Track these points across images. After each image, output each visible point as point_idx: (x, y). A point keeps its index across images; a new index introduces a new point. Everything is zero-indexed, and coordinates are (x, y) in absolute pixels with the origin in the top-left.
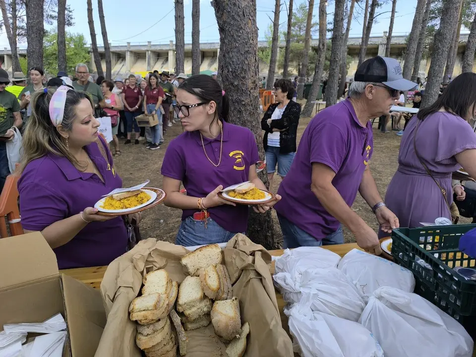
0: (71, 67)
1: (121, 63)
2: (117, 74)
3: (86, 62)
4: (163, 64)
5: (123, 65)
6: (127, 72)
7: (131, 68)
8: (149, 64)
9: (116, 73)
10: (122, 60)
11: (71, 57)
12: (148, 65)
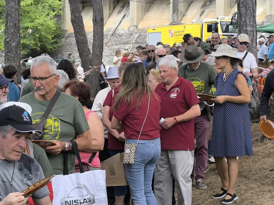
0: (27, 28)
1: (120, 12)
2: (113, 35)
3: (56, 16)
4: (204, 6)
5: (124, 17)
6: (131, 29)
7: (140, 19)
8: (175, 10)
9: (111, 32)
10: (123, 7)
11: (27, 9)
12: (174, 12)
